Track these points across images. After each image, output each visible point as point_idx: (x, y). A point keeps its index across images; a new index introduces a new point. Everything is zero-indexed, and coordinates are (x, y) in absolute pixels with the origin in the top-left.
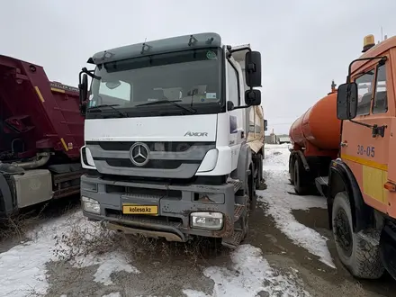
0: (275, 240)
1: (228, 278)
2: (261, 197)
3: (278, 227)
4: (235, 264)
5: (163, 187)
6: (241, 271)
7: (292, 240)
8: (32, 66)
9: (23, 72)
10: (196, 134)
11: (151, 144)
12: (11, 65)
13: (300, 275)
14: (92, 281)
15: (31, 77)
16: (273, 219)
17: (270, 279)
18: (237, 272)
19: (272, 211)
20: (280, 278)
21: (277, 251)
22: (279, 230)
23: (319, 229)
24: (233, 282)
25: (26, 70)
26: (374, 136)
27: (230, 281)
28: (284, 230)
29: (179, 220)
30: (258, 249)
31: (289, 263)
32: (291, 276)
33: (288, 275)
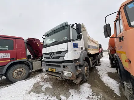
0: (97, 83)
1: (76, 94)
2: (97, 68)
3: (100, 78)
4: (80, 89)
5: (56, 64)
6: (81, 92)
7: (104, 83)
8: (37, 39)
9: (35, 41)
10: (62, 49)
11: (53, 53)
12: (33, 40)
13: (103, 97)
14: (41, 89)
15: (36, 41)
16: (99, 75)
17: (90, 97)
18: (80, 92)
19: (100, 73)
20: (94, 97)
21: (97, 86)
22: (100, 79)
23: (117, 80)
24: (77, 95)
25: (36, 40)
26: (120, 41)
27: (76, 95)
28: (102, 79)
29: (60, 74)
30: (90, 85)
31: (100, 91)
32: (99, 97)
33: (98, 96)
